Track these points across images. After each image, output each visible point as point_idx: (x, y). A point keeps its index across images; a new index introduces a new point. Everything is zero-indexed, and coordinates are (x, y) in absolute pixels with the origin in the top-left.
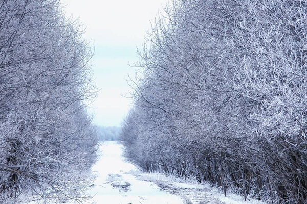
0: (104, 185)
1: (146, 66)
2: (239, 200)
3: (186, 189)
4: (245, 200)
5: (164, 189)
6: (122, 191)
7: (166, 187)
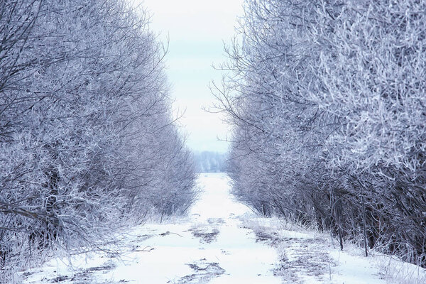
0: (182, 234)
1: (236, 68)
2: (358, 255)
3: (291, 239)
4: (367, 256)
5: (262, 240)
6: (204, 242)
7: (266, 236)
